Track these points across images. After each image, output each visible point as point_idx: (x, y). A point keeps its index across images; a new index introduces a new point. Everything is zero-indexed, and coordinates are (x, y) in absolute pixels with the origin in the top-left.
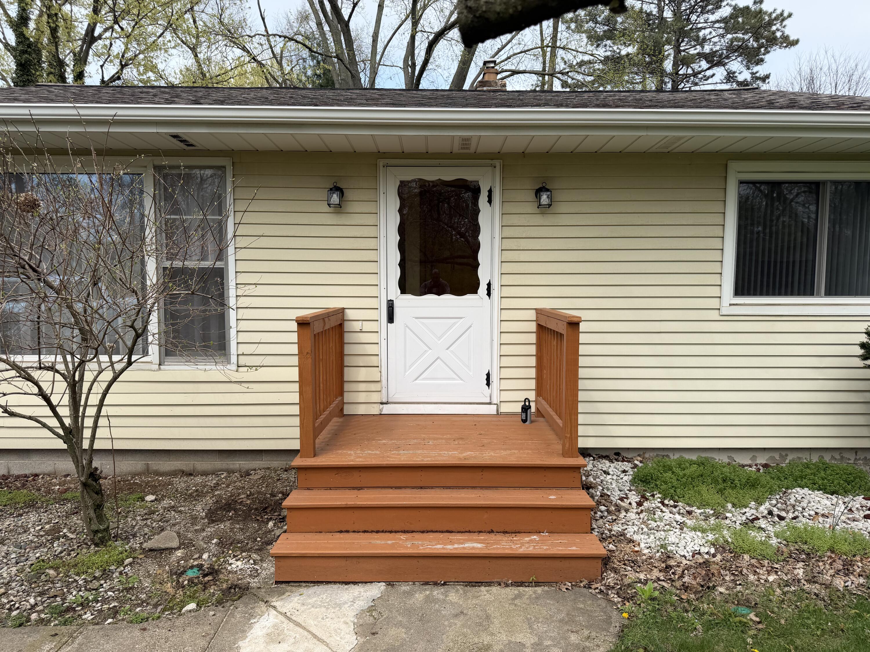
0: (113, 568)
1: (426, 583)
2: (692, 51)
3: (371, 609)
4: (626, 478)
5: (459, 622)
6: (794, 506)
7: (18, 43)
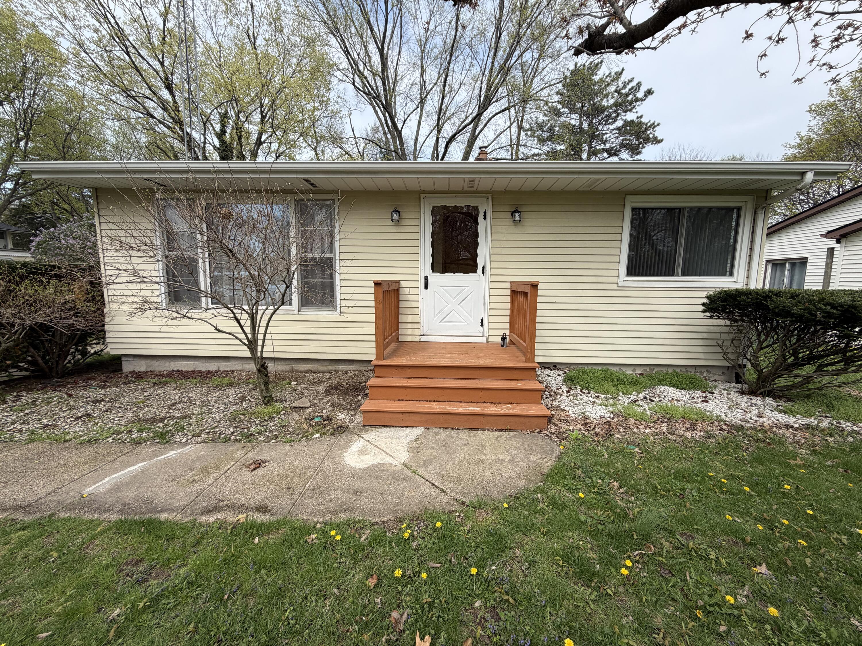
0: (275, 415)
1: (447, 428)
2: (598, 147)
3: (416, 440)
4: (560, 378)
5: (466, 448)
6: (659, 395)
7: (221, 145)
